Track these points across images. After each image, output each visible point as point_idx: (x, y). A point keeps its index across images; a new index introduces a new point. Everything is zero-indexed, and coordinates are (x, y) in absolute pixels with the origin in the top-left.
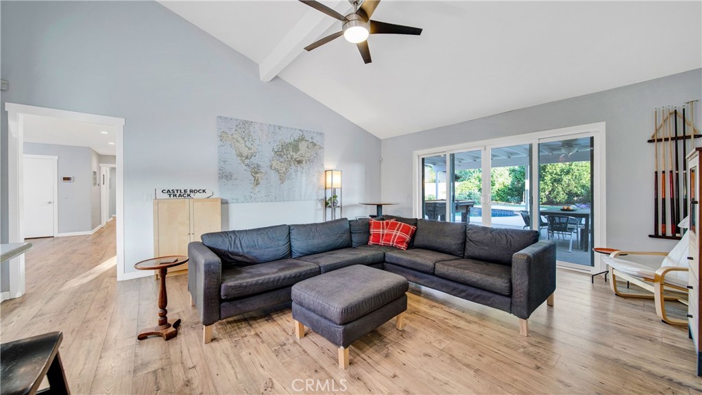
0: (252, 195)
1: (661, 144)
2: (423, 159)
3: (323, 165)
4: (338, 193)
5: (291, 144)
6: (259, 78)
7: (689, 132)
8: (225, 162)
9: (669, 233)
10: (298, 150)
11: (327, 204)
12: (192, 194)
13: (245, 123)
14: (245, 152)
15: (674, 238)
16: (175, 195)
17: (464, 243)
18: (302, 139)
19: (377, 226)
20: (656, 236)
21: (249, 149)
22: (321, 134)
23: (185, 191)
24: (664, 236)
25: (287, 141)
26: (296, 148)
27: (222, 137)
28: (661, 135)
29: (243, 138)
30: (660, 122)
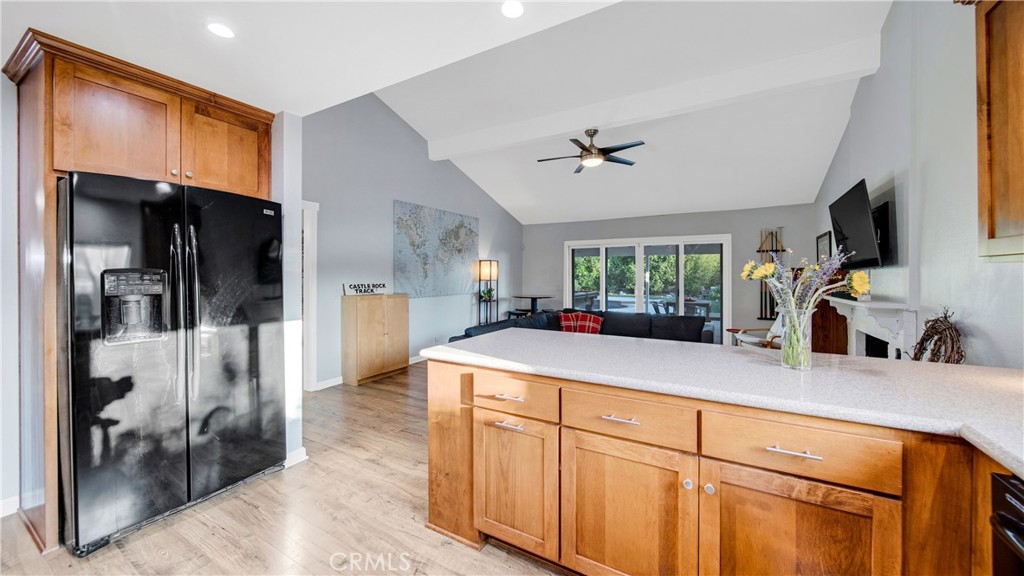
0: (422, 289)
1: (764, 254)
2: (573, 250)
3: (477, 254)
4: (494, 286)
5: (453, 230)
6: (428, 156)
7: (779, 248)
8: (400, 252)
9: (768, 316)
10: (459, 238)
11: (481, 297)
12: (375, 290)
13: (417, 207)
14: (418, 240)
15: (771, 319)
16: (361, 291)
17: (651, 327)
18: (461, 225)
19: (567, 319)
20: (761, 318)
21: (420, 237)
22: (477, 219)
23: (369, 286)
24: (766, 319)
25: (450, 227)
26: (457, 237)
27: (399, 223)
28: (764, 248)
29: (415, 225)
30: (764, 238)
